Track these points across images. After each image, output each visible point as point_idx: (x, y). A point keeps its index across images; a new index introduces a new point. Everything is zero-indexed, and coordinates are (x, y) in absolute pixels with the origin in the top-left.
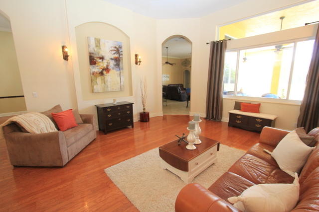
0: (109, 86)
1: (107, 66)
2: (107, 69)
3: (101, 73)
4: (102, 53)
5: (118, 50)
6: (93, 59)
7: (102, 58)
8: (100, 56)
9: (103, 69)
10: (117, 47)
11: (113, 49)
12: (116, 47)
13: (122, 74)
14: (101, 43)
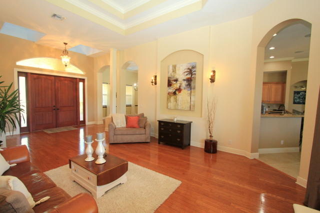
0: (179, 104)
1: (180, 87)
2: (179, 90)
3: (175, 93)
4: (177, 76)
5: (191, 71)
6: (170, 82)
7: (176, 80)
8: (175, 79)
9: (176, 90)
10: (191, 68)
11: (186, 70)
12: (189, 69)
13: (192, 94)
14: (177, 68)
